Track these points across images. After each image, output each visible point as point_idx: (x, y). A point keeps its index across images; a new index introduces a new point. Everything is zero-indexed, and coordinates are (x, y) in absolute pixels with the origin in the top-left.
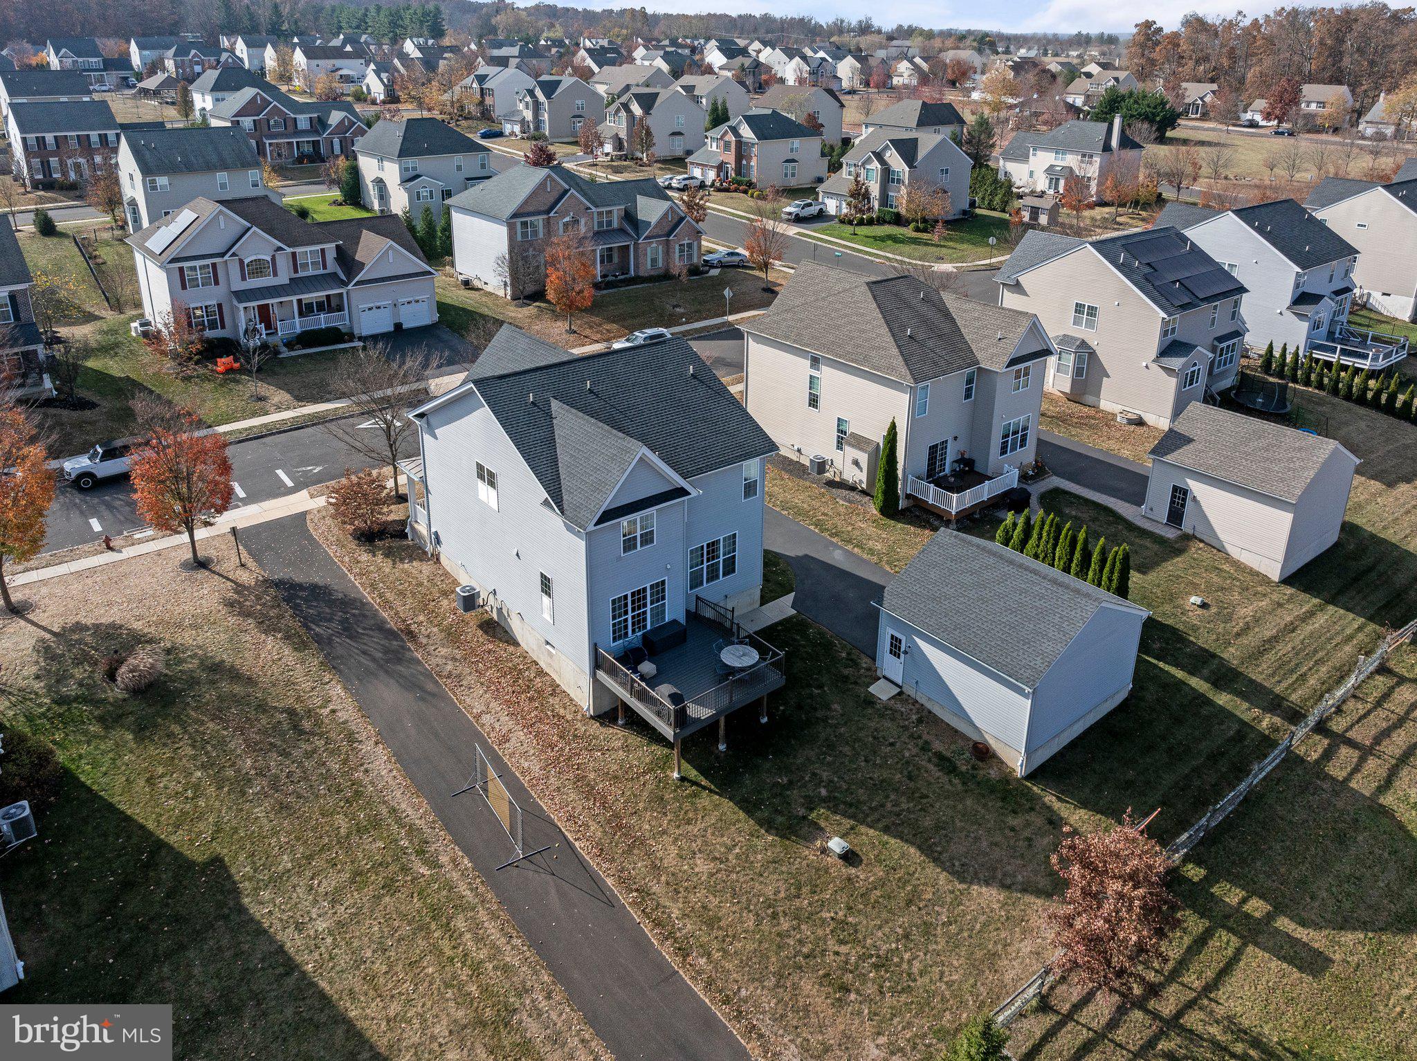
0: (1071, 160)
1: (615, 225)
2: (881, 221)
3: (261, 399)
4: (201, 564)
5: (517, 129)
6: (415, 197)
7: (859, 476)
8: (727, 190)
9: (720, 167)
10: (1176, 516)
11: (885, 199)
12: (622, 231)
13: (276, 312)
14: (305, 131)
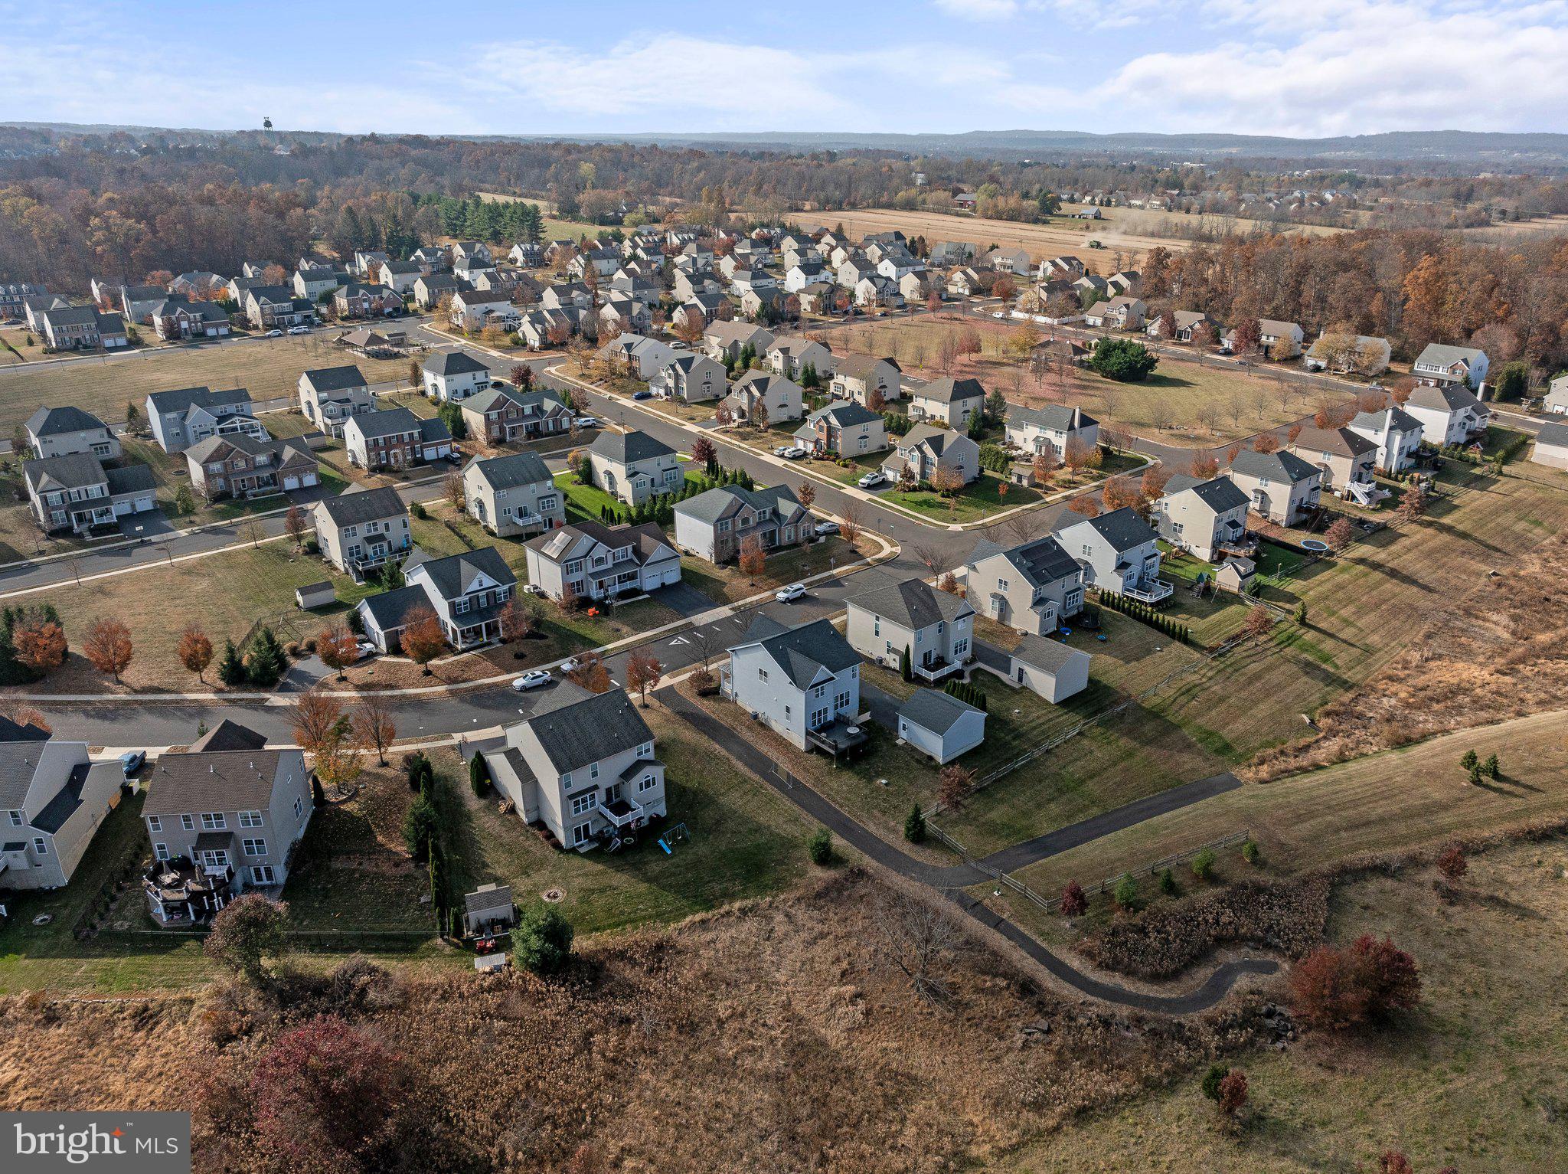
0: (1050, 435)
1: (767, 518)
2: (920, 489)
3: (618, 630)
4: (646, 706)
5: (662, 392)
6: (636, 487)
7: (896, 665)
8: (822, 459)
9: (817, 442)
10: (1020, 679)
11: (923, 474)
12: (771, 520)
13: (608, 582)
14: (528, 416)
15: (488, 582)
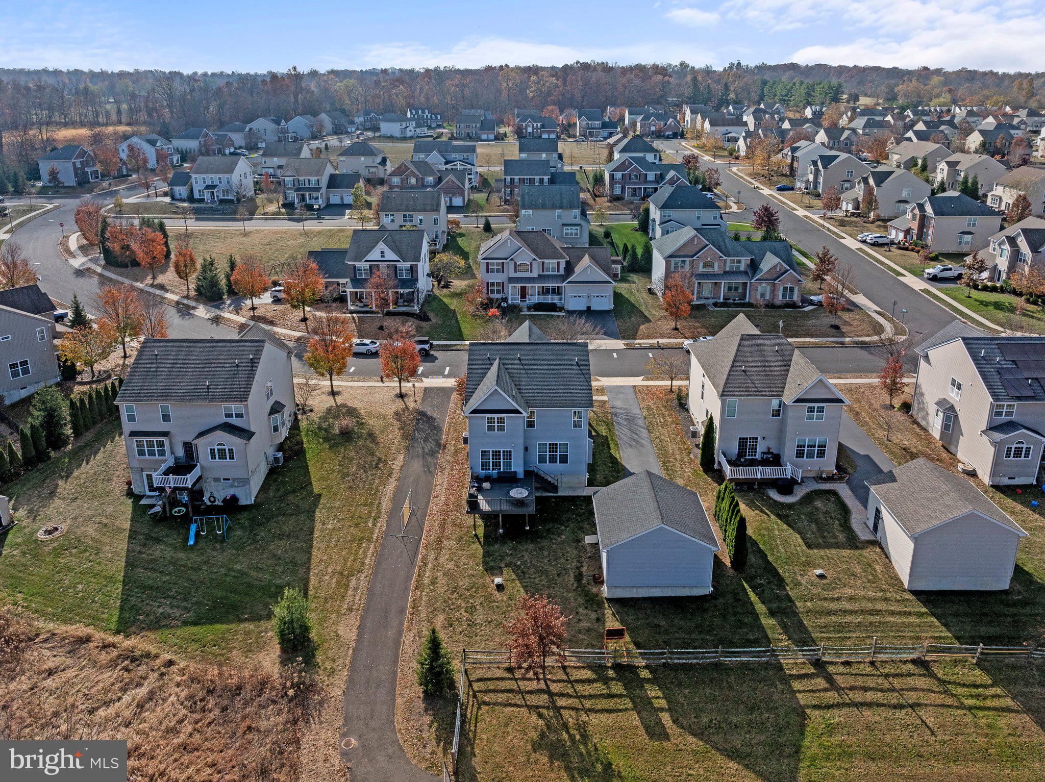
1: (742, 269)
2: (1004, 290)
4: (401, 396)
5: (803, 186)
6: (665, 233)
8: (906, 249)
9: (908, 232)
10: (876, 528)
11: (1011, 273)
12: (746, 273)
13: (529, 291)
14: (651, 182)
15: (390, 255)
